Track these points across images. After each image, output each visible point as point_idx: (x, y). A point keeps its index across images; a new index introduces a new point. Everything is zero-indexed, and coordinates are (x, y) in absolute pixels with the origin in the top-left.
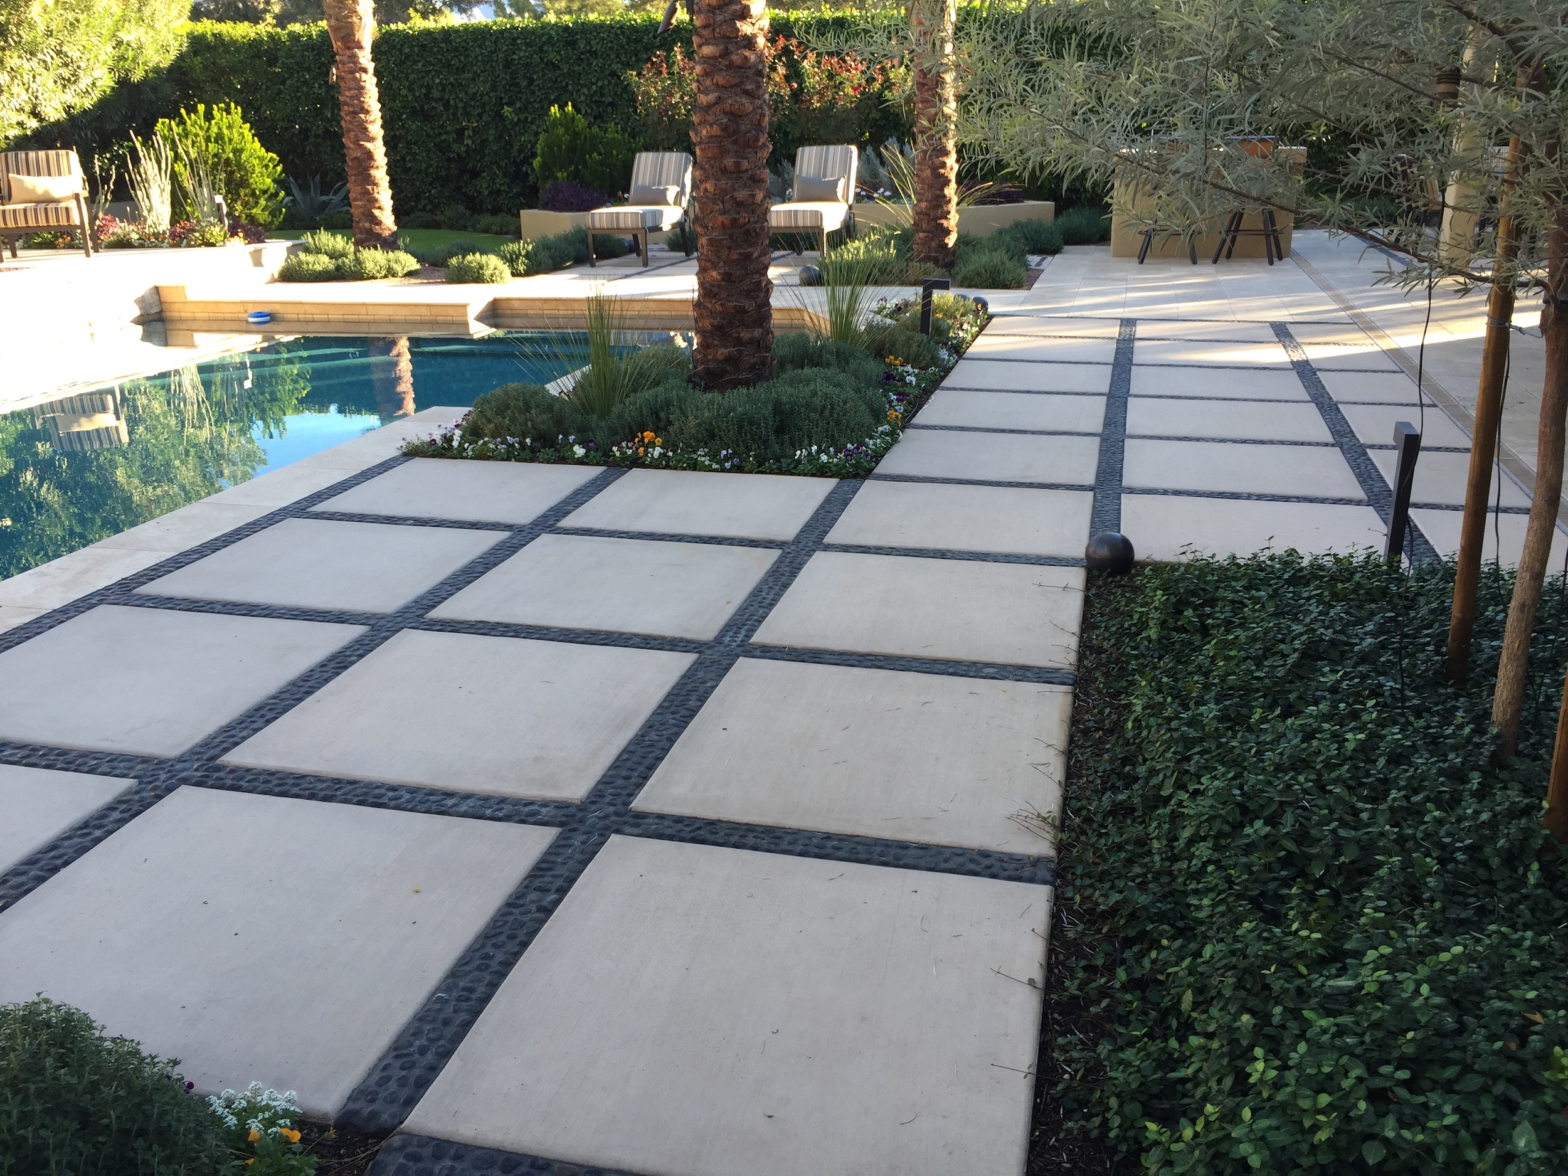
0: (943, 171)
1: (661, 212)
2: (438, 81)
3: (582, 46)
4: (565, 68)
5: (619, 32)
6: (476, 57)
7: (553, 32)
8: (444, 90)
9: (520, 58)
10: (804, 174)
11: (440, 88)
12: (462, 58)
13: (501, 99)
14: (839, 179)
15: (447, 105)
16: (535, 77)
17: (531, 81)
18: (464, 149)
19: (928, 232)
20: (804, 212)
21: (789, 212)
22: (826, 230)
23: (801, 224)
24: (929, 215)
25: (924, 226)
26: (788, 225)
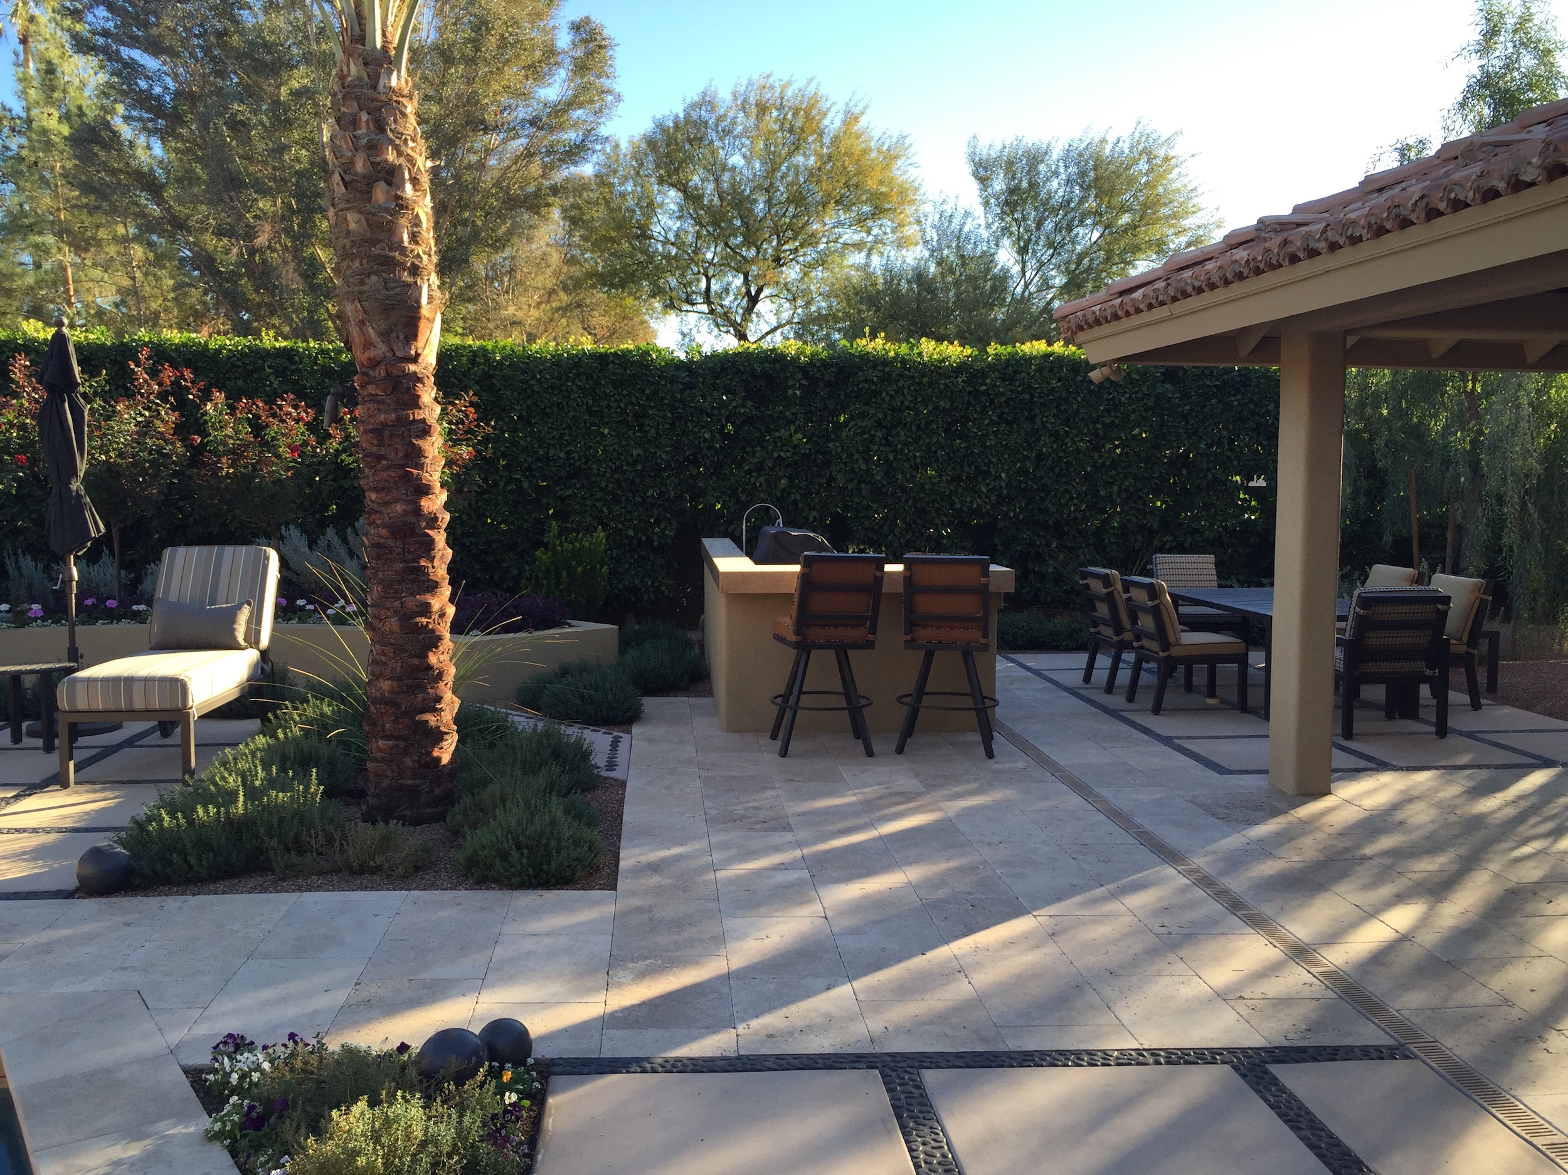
0: (424, 620)
14: (239, 607)
19: (397, 738)
20: (147, 681)
21: (115, 681)
22: (195, 714)
23: (139, 704)
24: (397, 706)
25: (388, 726)
26: (112, 707)
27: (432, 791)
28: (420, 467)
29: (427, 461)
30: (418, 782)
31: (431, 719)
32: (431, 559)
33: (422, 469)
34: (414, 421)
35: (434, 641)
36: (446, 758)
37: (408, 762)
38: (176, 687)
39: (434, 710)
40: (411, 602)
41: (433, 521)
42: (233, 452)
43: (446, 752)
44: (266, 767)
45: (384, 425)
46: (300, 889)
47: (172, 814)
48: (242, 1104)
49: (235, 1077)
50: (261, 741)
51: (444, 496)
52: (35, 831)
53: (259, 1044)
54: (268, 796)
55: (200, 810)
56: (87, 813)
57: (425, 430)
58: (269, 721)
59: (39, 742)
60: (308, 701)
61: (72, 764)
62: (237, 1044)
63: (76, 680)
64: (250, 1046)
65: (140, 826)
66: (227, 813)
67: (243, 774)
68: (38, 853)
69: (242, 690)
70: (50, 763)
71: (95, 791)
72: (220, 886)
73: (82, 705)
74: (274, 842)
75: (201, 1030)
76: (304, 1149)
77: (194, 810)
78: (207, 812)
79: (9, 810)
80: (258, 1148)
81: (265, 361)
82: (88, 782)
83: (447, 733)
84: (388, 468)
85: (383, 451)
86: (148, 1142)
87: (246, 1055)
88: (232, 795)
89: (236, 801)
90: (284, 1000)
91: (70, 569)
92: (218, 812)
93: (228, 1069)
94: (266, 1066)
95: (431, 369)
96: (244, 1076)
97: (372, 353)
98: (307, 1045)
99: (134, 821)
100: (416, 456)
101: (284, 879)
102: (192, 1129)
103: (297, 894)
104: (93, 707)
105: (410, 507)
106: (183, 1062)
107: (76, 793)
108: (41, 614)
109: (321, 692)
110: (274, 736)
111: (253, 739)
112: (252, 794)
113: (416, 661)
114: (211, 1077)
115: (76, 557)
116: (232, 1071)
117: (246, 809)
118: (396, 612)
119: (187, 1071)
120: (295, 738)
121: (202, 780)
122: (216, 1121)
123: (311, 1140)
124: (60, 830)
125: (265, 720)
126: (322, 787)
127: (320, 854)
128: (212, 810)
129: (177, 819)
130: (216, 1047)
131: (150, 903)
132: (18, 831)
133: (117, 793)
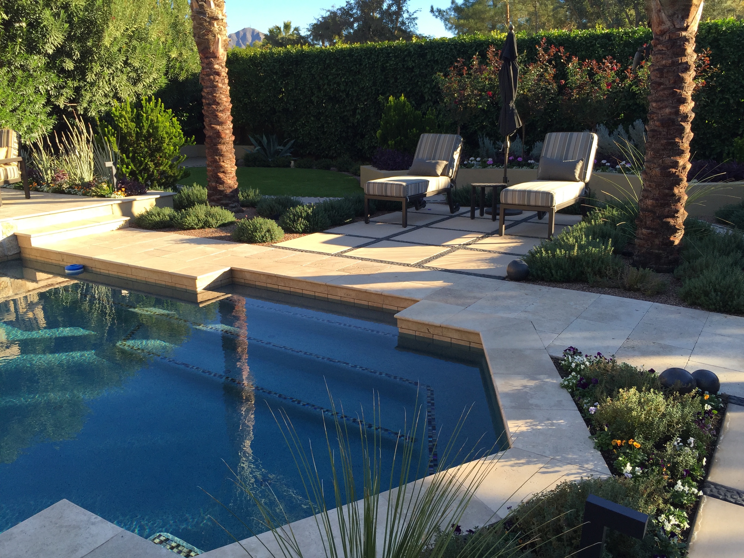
0: (674, 170)
1: (427, 182)
2: (343, 80)
3: (428, 57)
4: (417, 71)
5: (453, 47)
6: (366, 65)
7: (412, 49)
8: (347, 84)
9: (390, 65)
10: (548, 156)
11: (345, 84)
12: (358, 66)
13: (378, 90)
14: (578, 162)
15: (347, 95)
16: (399, 77)
17: (396, 79)
18: (356, 121)
19: (652, 229)
20: (537, 193)
21: (523, 192)
22: (556, 209)
23: (532, 203)
24: (655, 213)
25: (648, 223)
26: (521, 203)
27: (668, 257)
28: (682, 88)
29: (686, 85)
30: (661, 251)
31: (672, 221)
32: (682, 138)
33: (683, 90)
34: (682, 63)
35: (677, 181)
36: (677, 242)
37: (657, 242)
38: (549, 196)
39: (673, 217)
40: (668, 161)
41: (685, 118)
42: (579, 87)
43: (677, 239)
44: (587, 236)
45: (665, 66)
46: (600, 292)
47: (546, 251)
48: (577, 377)
49: (573, 365)
50: (584, 224)
51: (693, 104)
52: (490, 251)
53: (584, 354)
54: (588, 249)
55: (558, 251)
56: (510, 247)
57: (686, 68)
58: (587, 216)
59: (490, 216)
60: (606, 208)
61: (504, 226)
62: (574, 351)
63: (508, 190)
64: (580, 354)
65: (533, 254)
66: (569, 253)
67: (576, 238)
68: (492, 260)
69: (576, 200)
70: (495, 225)
71: (512, 239)
72: (564, 285)
73: (510, 201)
74: (589, 270)
75: (558, 343)
76: (605, 402)
77: (556, 251)
78: (561, 252)
79: (480, 242)
80: (584, 396)
81: (596, 41)
82: (509, 235)
83: (679, 229)
84: (664, 89)
85: (662, 80)
86: (537, 381)
87: (578, 357)
88: (572, 247)
89: (574, 249)
90: (594, 338)
91: (507, 143)
92: (566, 253)
93: (570, 361)
94: (587, 363)
95: (694, 34)
96: (577, 365)
97: (663, 27)
98: (606, 359)
99: (530, 252)
100: (680, 82)
101: (592, 287)
102: (555, 381)
103: (599, 295)
104: (514, 203)
105: (673, 110)
106: (551, 354)
107: (505, 238)
108: (492, 163)
109: (613, 204)
110: (590, 222)
111: (580, 223)
112: (581, 247)
113: (667, 191)
114: (563, 362)
115: (509, 137)
116: (572, 362)
117: (578, 253)
118: (659, 165)
119: (552, 358)
120: (599, 225)
121: (558, 240)
122: (565, 380)
123: (609, 399)
124: (499, 253)
125: (585, 215)
126: (613, 248)
127: (610, 278)
128: (563, 252)
129: (548, 253)
130: (565, 351)
131: (536, 287)
132: (483, 251)
133: (521, 241)
